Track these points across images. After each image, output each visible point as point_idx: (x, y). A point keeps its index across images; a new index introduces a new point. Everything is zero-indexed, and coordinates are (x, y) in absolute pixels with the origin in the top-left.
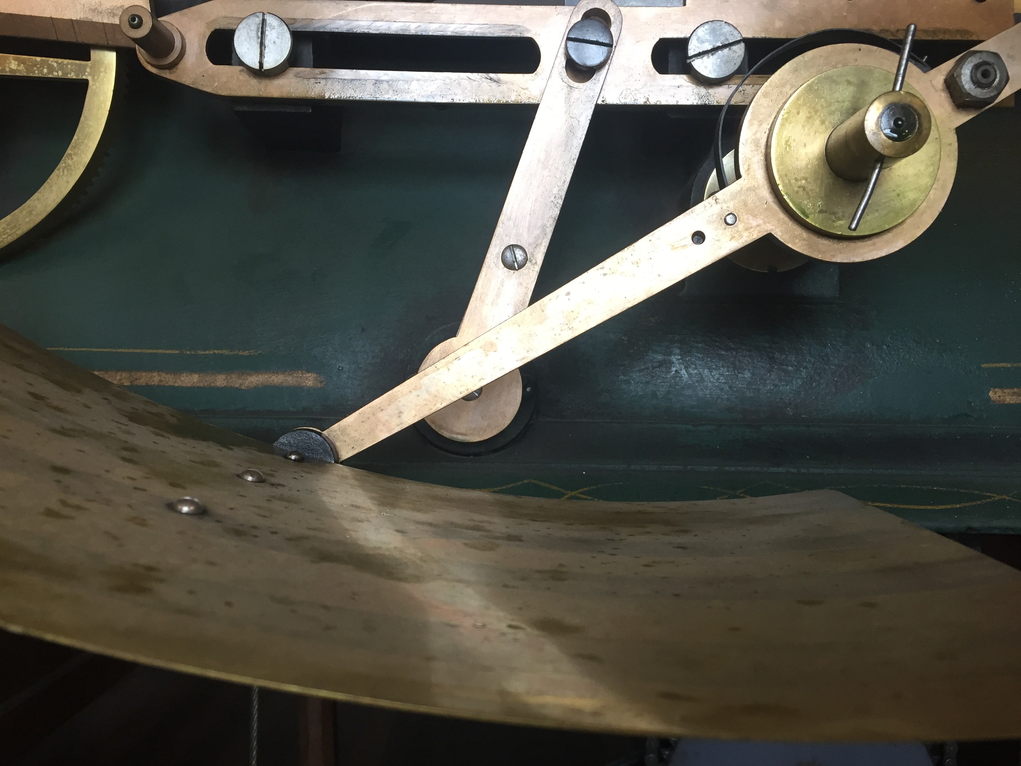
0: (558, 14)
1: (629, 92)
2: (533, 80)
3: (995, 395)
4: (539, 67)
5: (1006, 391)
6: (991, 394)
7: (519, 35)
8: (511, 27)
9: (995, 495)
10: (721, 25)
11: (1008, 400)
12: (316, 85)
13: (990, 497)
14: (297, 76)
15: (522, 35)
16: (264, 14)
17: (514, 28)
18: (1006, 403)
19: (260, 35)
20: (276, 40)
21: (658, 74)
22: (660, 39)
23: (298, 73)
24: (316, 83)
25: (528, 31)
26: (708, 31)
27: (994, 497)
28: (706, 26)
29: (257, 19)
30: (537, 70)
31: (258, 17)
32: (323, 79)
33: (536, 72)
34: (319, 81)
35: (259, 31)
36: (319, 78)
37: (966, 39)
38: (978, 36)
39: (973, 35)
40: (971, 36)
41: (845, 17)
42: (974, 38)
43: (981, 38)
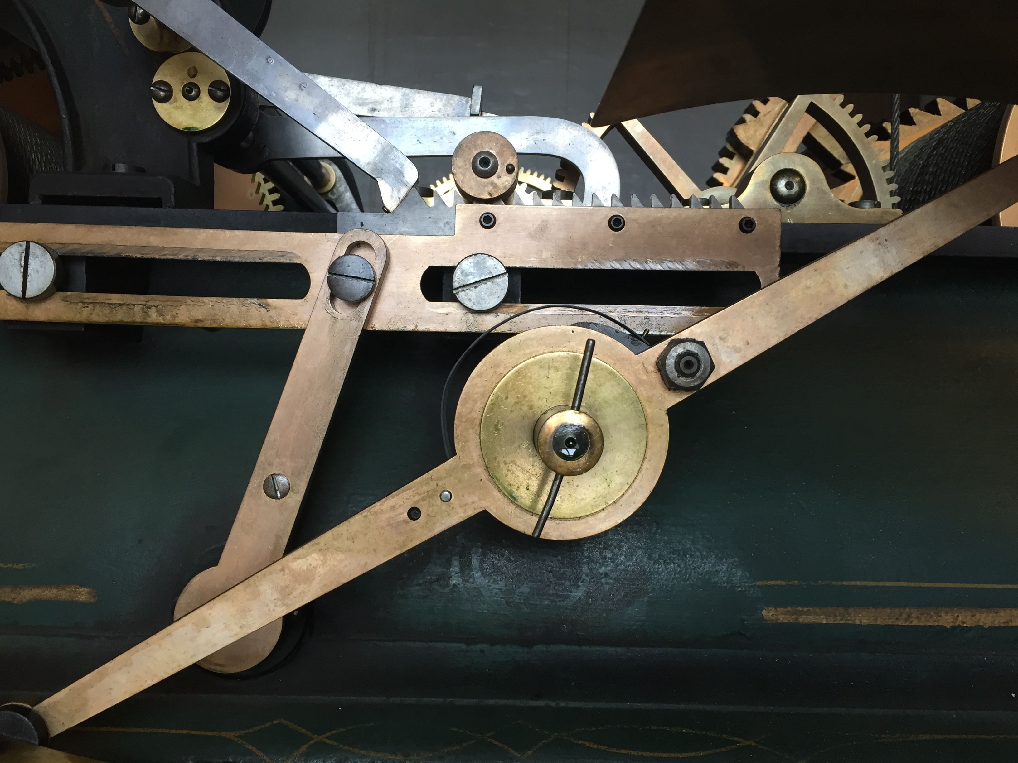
0: (328, 241)
1: (397, 320)
2: (303, 306)
3: (768, 613)
4: (309, 293)
5: (779, 609)
6: (764, 613)
7: (288, 261)
8: (281, 254)
9: (741, 740)
10: (485, 259)
11: (781, 619)
12: (83, 309)
13: (736, 742)
14: (64, 299)
15: (292, 262)
16: (28, 243)
17: (284, 254)
18: (779, 622)
19: (23, 263)
20: (39, 268)
21: (428, 302)
22: (429, 267)
23: (67, 297)
24: (84, 307)
25: (298, 257)
26: (472, 264)
27: (740, 743)
28: (471, 260)
29: (20, 247)
30: (307, 296)
31: (21, 245)
32: (91, 303)
33: (305, 298)
34: (86, 305)
35: (21, 260)
36: (86, 302)
37: (731, 270)
38: (744, 267)
39: (739, 266)
40: (737, 267)
41: (612, 248)
42: (740, 269)
43: (747, 269)
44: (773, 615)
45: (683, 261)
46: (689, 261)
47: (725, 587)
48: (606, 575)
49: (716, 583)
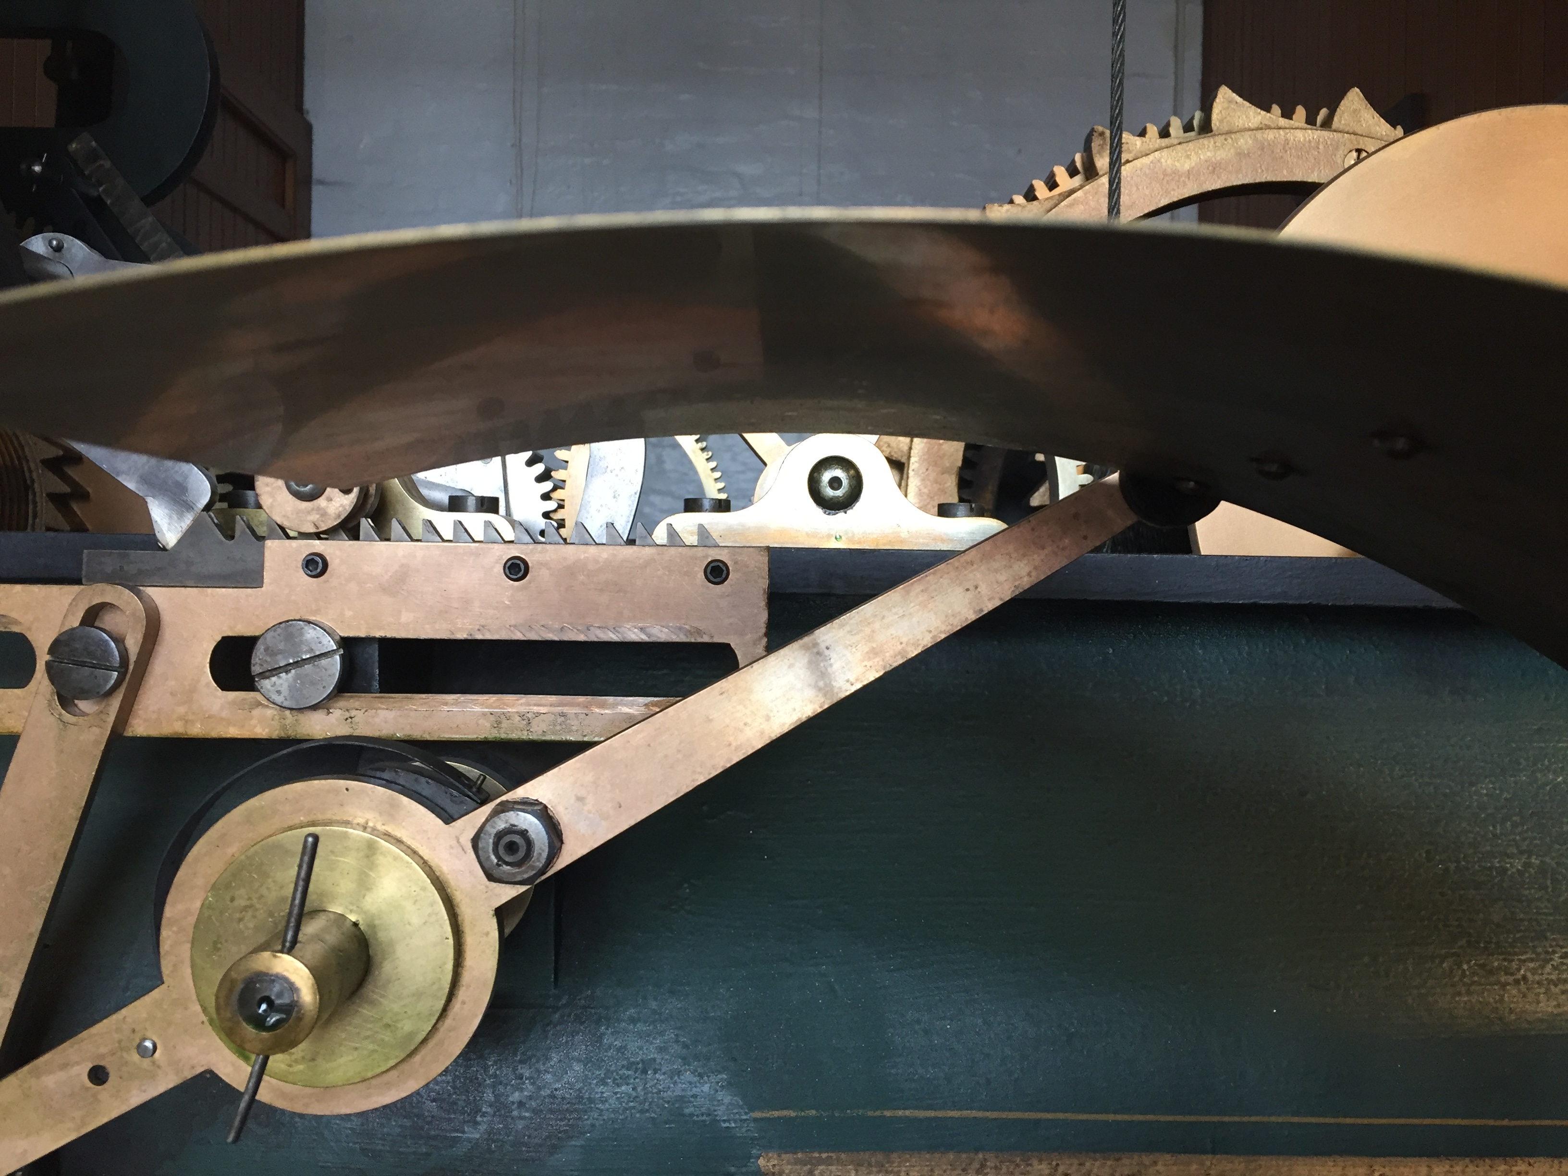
1: (172, 720)
2: (24, 699)
3: (767, 1163)
4: (31, 679)
5: (783, 1156)
6: (761, 1162)
10: (303, 628)
11: (787, 1171)
15: (8, 630)
21: (219, 690)
22: (223, 638)
25: (16, 622)
26: (282, 637)
28: (279, 630)
30: (29, 684)
33: (27, 687)
37: (693, 641)
38: (712, 637)
39: (704, 636)
40: (702, 637)
41: (508, 607)
42: (706, 639)
43: (718, 639)
44: (774, 1165)
45: (620, 627)
46: (628, 627)
47: (704, 1121)
48: (521, 1104)
49: (691, 1115)
